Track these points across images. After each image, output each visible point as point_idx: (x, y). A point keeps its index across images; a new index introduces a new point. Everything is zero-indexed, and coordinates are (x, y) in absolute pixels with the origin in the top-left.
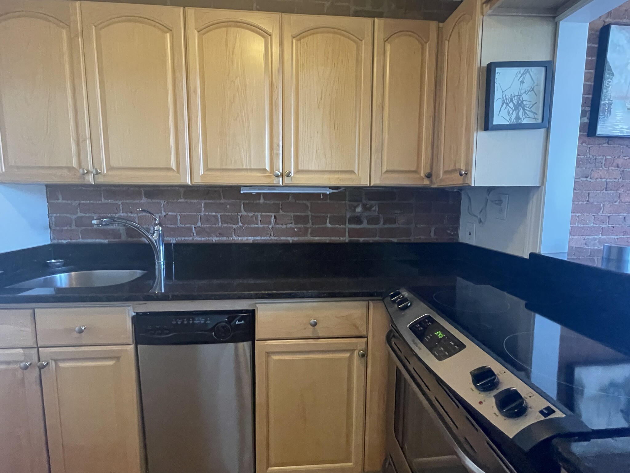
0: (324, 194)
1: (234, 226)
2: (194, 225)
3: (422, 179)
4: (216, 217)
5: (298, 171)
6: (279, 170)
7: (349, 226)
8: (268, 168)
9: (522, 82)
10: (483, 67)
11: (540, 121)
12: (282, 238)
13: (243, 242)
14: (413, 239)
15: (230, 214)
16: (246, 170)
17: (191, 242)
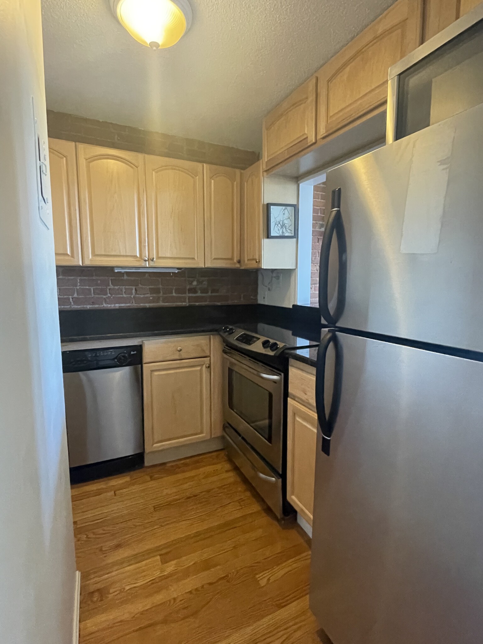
0: (173, 273)
1: (104, 297)
2: (71, 296)
3: (235, 263)
4: (90, 290)
5: (158, 258)
6: (146, 256)
7: (188, 295)
8: (138, 255)
9: (284, 214)
10: (265, 204)
11: (293, 235)
12: (142, 305)
13: (111, 308)
14: (230, 302)
15: (100, 287)
16: (123, 256)
17: (70, 309)
